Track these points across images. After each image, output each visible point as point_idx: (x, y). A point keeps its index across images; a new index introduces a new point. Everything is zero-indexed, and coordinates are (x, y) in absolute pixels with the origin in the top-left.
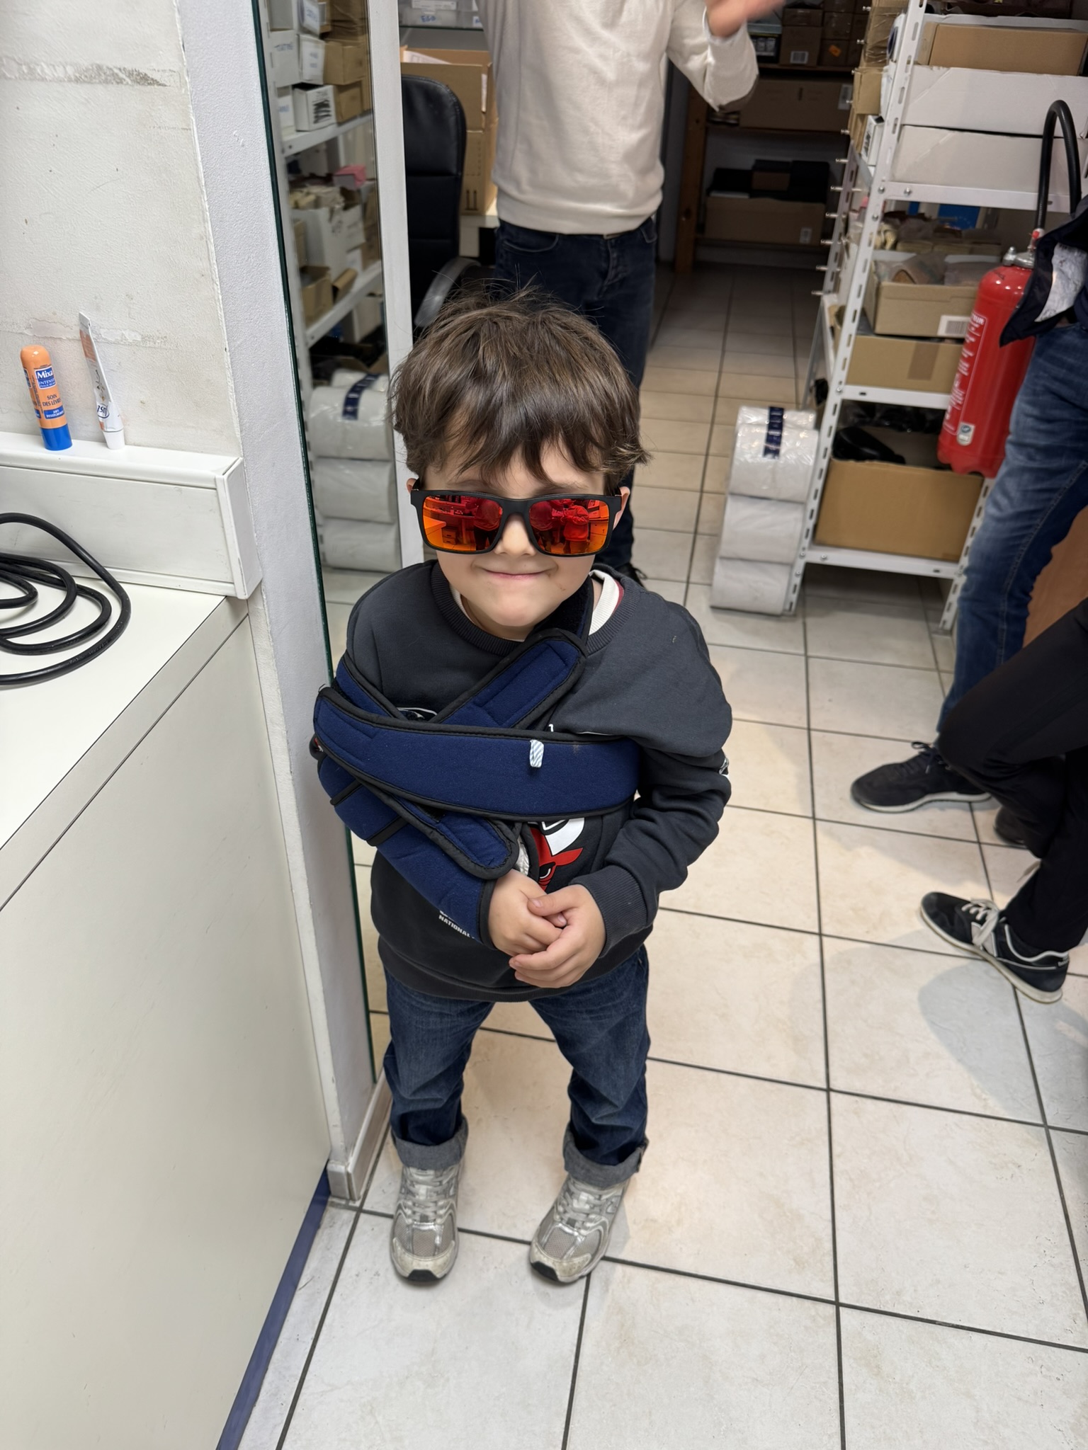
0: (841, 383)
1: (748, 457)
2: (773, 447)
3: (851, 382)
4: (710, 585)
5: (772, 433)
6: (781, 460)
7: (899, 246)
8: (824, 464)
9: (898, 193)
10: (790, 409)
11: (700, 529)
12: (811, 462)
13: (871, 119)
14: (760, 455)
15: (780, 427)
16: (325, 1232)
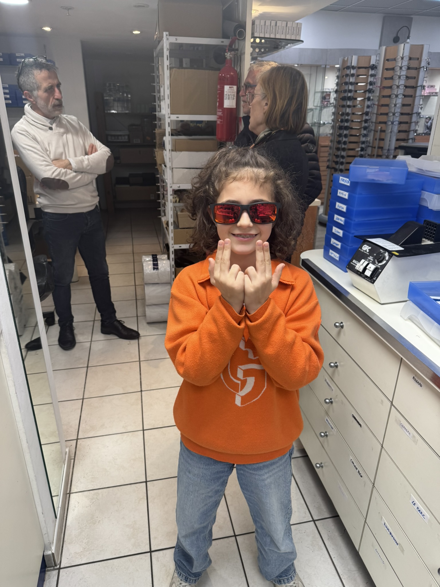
0: (172, 244)
1: (148, 271)
2: (156, 267)
3: (175, 243)
4: (145, 316)
5: (154, 262)
6: (160, 271)
7: (181, 201)
8: (173, 270)
9: (176, 187)
10: (159, 255)
11: (138, 298)
12: (169, 270)
13: (163, 165)
14: (152, 270)
15: (157, 261)
16: (47, 581)
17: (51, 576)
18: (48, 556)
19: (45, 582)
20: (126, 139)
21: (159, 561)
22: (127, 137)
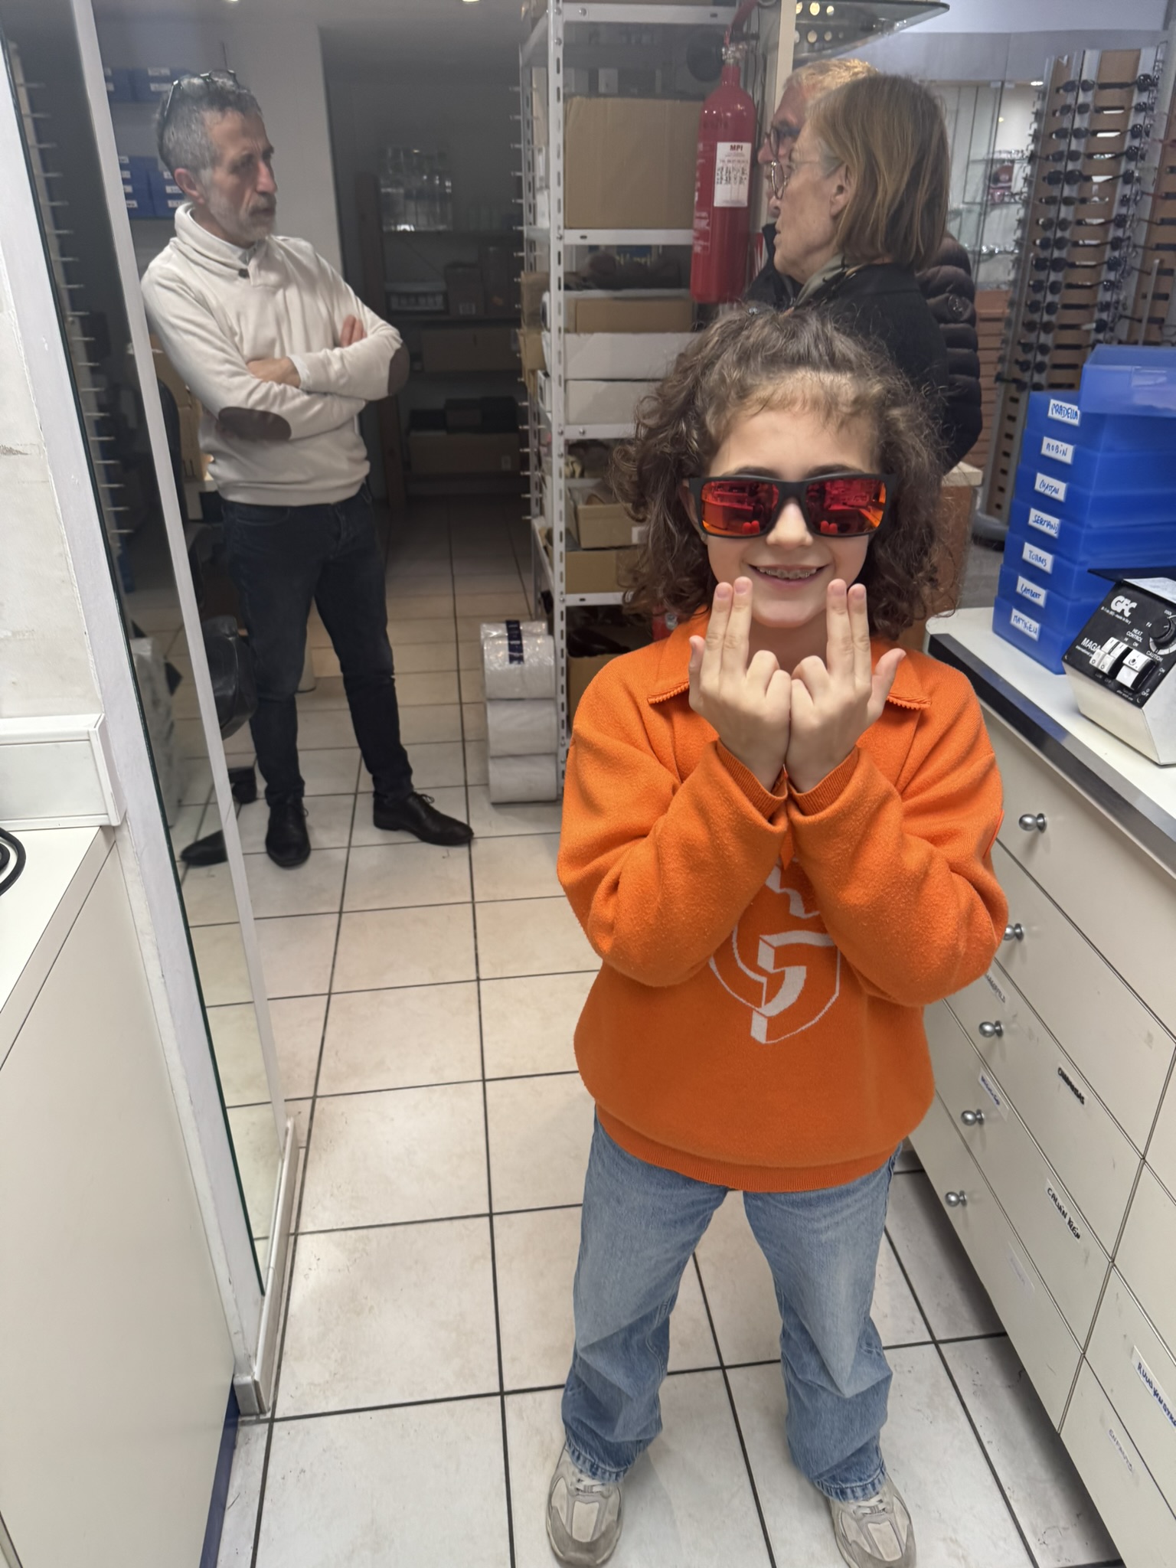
0: (562, 593)
1: (496, 666)
2: (516, 654)
3: (570, 590)
4: (487, 785)
5: (513, 642)
6: (526, 665)
7: (586, 474)
8: (563, 662)
9: (574, 433)
10: (524, 620)
11: (468, 737)
12: (552, 663)
13: (540, 373)
14: (507, 663)
15: (519, 637)
16: (242, 1450)
17: (253, 1437)
18: (245, 1386)
19: (237, 1451)
20: (438, 303)
21: (523, 1418)
22: (440, 299)
